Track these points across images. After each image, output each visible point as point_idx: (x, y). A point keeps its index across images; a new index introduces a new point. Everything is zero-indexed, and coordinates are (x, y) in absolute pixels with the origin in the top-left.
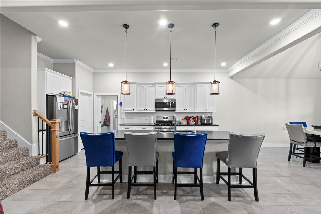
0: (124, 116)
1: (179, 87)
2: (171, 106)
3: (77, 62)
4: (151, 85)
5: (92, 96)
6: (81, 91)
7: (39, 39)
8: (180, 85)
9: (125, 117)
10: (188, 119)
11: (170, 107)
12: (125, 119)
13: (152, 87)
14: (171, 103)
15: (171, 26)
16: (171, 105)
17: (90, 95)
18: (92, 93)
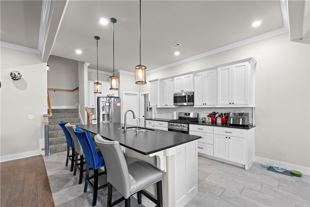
0: (156, 111)
1: (198, 75)
2: (187, 100)
3: (120, 71)
4: (171, 79)
5: (138, 95)
6: (124, 92)
7: (88, 64)
8: (198, 74)
9: (157, 113)
10: (213, 115)
11: (187, 102)
12: (157, 114)
13: (171, 81)
14: (187, 96)
15: (114, 20)
16: (187, 98)
17: (136, 95)
18: (138, 93)
